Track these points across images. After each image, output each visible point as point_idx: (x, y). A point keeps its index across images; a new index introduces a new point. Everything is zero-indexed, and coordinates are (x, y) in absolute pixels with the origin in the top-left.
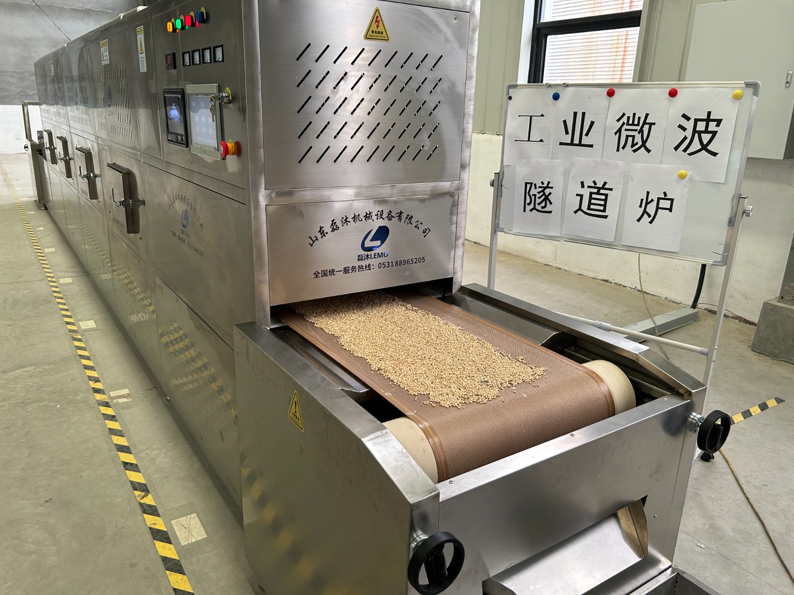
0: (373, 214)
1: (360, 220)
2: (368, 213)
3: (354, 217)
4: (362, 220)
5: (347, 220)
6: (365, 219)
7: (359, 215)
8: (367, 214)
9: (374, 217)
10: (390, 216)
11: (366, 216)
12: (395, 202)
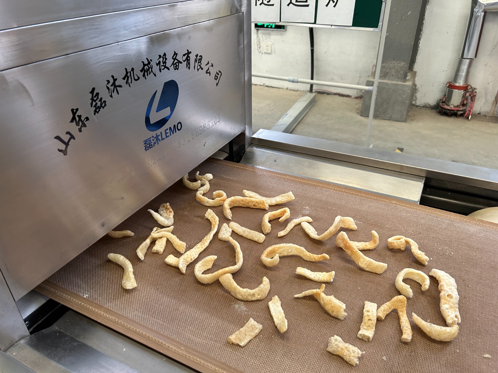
0: (153, 64)
1: (136, 78)
2: (146, 62)
3: (126, 75)
4: (139, 78)
5: (117, 83)
6: (144, 75)
7: (133, 69)
8: (144, 65)
9: (156, 69)
10: (176, 61)
11: (143, 68)
12: (180, 36)
